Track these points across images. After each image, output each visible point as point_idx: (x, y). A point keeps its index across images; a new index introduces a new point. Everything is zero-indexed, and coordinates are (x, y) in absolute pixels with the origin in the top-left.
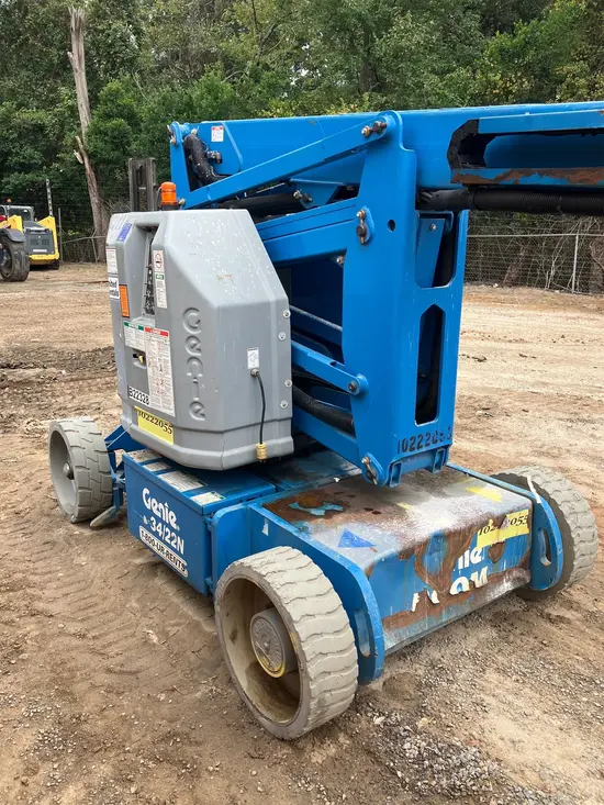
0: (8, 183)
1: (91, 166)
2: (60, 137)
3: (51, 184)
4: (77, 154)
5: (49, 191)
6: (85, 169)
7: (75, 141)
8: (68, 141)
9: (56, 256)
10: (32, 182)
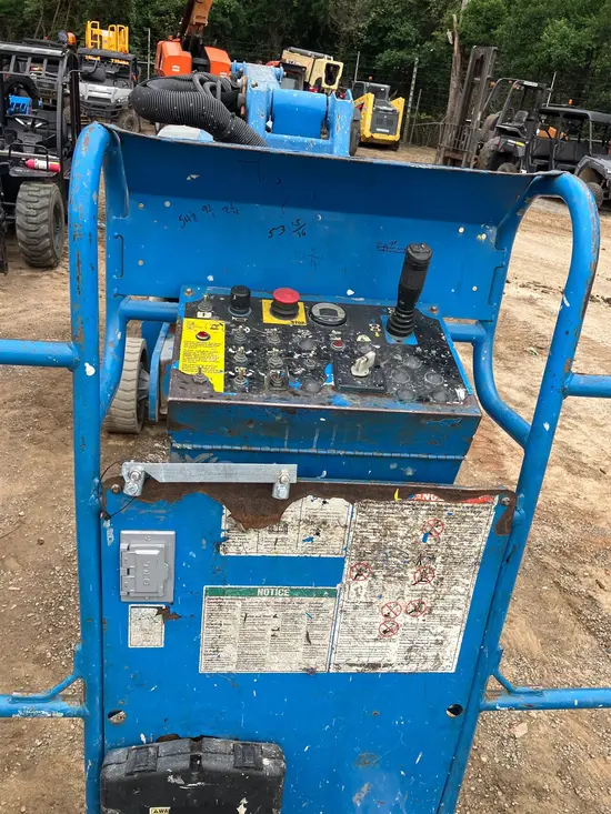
0: (380, 60)
1: (460, 46)
2: (441, 15)
3: (420, 63)
4: (449, 34)
5: (415, 70)
6: (453, 51)
7: (452, 20)
8: (445, 19)
9: (396, 137)
10: (402, 61)
